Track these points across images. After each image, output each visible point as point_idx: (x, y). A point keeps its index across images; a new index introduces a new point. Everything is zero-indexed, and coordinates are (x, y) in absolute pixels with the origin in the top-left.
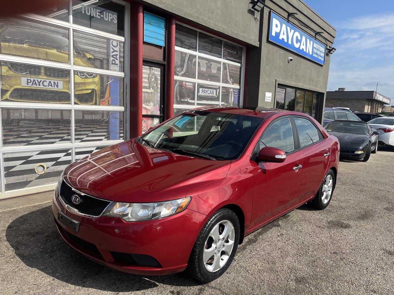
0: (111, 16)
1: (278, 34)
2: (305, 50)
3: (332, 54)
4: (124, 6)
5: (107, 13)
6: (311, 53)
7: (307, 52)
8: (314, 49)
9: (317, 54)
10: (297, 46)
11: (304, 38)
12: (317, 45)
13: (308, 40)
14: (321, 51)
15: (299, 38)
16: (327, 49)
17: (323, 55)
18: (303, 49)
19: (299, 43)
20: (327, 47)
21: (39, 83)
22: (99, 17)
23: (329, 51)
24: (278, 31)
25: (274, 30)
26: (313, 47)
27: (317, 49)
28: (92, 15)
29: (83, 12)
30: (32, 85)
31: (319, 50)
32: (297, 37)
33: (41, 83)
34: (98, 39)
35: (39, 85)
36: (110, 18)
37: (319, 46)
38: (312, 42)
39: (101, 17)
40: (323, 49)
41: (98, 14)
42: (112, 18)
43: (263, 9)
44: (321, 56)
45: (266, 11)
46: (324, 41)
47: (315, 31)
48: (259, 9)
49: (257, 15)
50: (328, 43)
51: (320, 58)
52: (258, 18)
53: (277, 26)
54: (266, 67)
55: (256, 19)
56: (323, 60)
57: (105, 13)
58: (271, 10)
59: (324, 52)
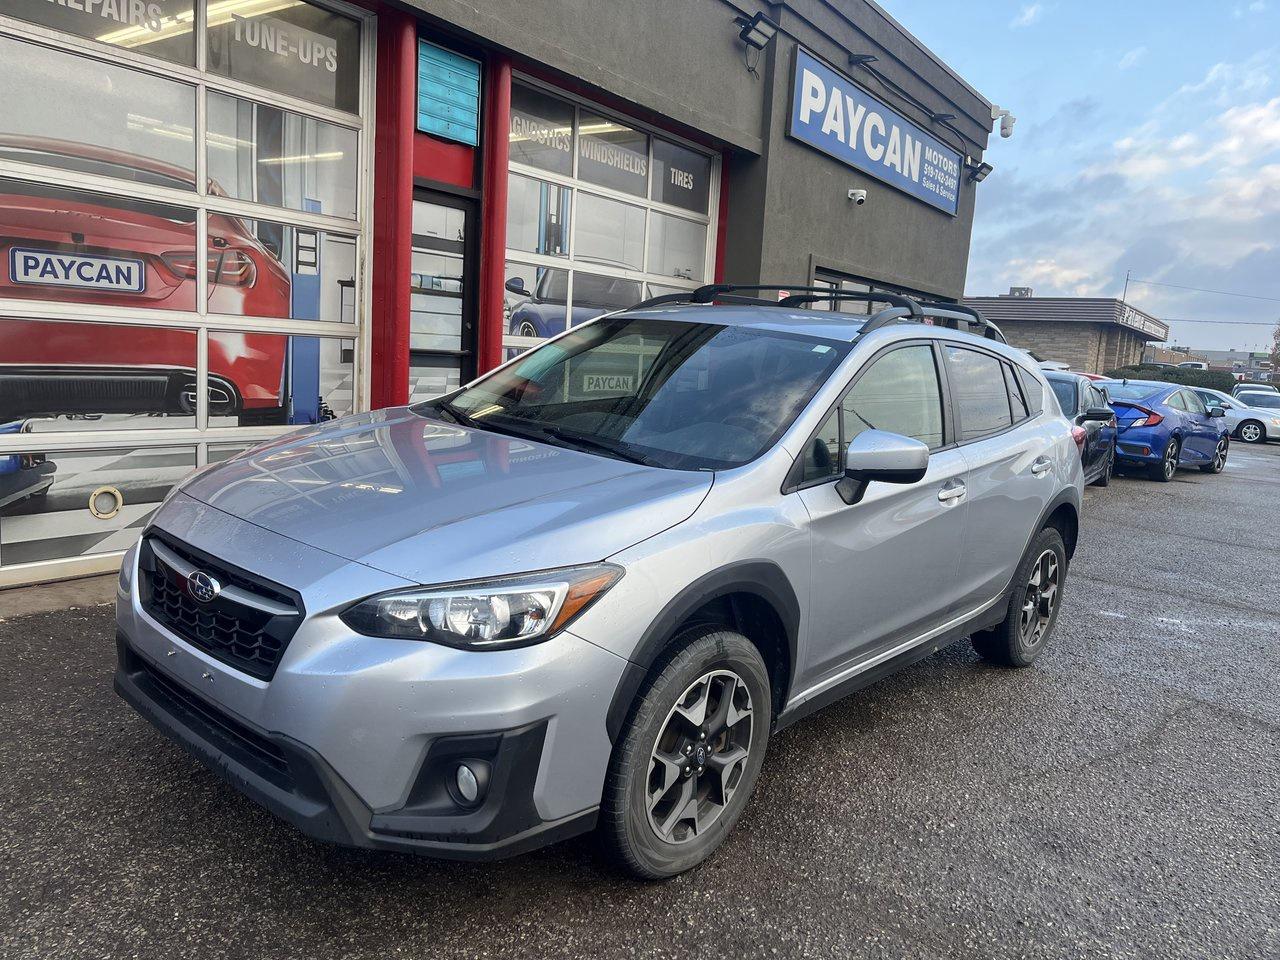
0: (319, 52)
2: (898, 169)
3: (980, 181)
4: (360, 23)
5: (309, 42)
6: (915, 178)
7: (906, 174)
8: (926, 165)
9: (935, 182)
10: (874, 154)
11: (895, 130)
12: (935, 153)
13: (908, 138)
14: (946, 173)
15: (882, 132)
16: (967, 166)
17: (952, 183)
18: (893, 165)
19: (881, 148)
20: (966, 156)
22: (286, 54)
23: (973, 173)
24: (819, 109)
25: (808, 105)
26: (923, 161)
28: (264, 47)
29: (238, 38)
31: (941, 170)
32: (875, 128)
36: (316, 56)
37: (941, 157)
38: (918, 145)
39: (290, 53)
40: (952, 166)
41: (281, 42)
42: (322, 56)
43: (772, 41)
44: (947, 188)
45: (783, 46)
46: (957, 143)
47: (926, 109)
48: (762, 41)
49: (756, 59)
50: (970, 147)
51: (944, 193)
52: (759, 69)
53: (815, 93)
54: (780, 216)
55: (751, 70)
56: (954, 198)
57: (302, 41)
58: (799, 46)
59: (955, 175)
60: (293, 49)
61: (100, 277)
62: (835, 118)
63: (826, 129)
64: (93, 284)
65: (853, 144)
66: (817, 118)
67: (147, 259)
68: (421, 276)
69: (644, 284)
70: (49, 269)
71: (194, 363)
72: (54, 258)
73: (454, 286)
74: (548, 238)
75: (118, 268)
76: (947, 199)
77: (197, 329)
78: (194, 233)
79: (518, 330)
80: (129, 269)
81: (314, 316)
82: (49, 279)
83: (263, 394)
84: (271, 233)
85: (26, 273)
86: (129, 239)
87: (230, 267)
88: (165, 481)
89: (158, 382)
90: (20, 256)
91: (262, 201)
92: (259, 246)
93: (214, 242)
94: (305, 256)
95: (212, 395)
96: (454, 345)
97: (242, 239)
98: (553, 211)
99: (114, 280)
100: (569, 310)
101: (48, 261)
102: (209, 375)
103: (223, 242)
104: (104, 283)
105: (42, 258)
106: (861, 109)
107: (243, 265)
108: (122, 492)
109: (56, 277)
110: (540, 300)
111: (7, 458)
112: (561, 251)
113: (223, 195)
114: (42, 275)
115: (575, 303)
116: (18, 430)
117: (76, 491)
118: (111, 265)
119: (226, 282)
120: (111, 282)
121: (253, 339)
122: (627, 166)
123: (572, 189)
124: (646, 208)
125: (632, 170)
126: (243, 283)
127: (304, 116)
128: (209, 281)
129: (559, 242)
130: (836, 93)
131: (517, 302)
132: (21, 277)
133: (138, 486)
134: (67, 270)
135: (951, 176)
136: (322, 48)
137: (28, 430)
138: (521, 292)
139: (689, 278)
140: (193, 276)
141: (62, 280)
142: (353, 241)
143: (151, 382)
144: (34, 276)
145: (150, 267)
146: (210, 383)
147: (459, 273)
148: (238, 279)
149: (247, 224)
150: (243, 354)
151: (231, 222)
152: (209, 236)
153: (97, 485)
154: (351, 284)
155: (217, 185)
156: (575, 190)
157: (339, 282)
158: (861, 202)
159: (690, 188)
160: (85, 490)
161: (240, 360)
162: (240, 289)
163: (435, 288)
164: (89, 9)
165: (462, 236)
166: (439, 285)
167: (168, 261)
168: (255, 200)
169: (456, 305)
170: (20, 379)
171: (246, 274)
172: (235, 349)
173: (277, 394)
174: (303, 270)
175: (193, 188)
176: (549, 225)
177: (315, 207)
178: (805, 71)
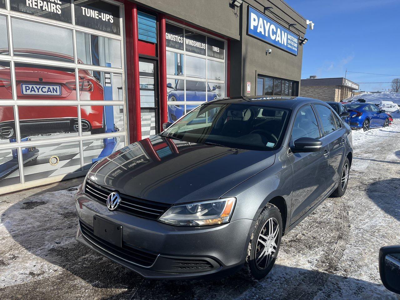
1: (256, 28)
2: (280, 42)
3: (304, 44)
4: (119, 7)
5: (104, 14)
6: (285, 44)
7: (283, 43)
9: (291, 45)
10: (273, 38)
11: (279, 30)
13: (283, 32)
14: (294, 42)
15: (275, 30)
16: (300, 40)
17: (296, 45)
18: (278, 41)
19: (275, 35)
20: (300, 38)
23: (302, 42)
24: (256, 25)
25: (253, 24)
26: (287, 39)
28: (91, 16)
29: (84, 14)
31: (293, 41)
32: (273, 29)
37: (292, 37)
38: (286, 34)
39: (99, 18)
40: (296, 40)
41: (97, 15)
42: (108, 18)
43: (242, 5)
45: (245, 6)
46: (297, 32)
47: (288, 23)
48: (239, 5)
49: (237, 10)
50: (301, 34)
51: (294, 48)
52: (238, 14)
53: (254, 20)
55: (235, 14)
56: (296, 50)
57: (102, 14)
58: (250, 6)
59: (297, 43)
60: (100, 16)
61: (48, 91)
62: (261, 27)
63: (258, 31)
64: (46, 93)
65: (267, 35)
67: (61, 85)
68: (142, 85)
69: (207, 83)
70: (33, 90)
71: (77, 116)
72: (34, 86)
73: (152, 87)
74: (178, 70)
75: (53, 88)
76: (294, 51)
77: (77, 105)
78: (74, 76)
79: (171, 99)
80: (56, 88)
81: (111, 99)
82: (33, 93)
83: (98, 124)
84: (97, 74)
85: (26, 91)
86: (55, 79)
87: (86, 86)
88: (71, 153)
89: (67, 122)
90: (24, 86)
91: (94, 64)
92: (94, 79)
93: (81, 78)
94: (107, 81)
95: (83, 125)
96: (153, 105)
97: (88, 76)
98: (179, 62)
99: (52, 91)
100: (185, 92)
101: (33, 87)
102: (81, 119)
103: (83, 78)
104: (49, 93)
105: (31, 86)
106: (269, 24)
107: (89, 85)
108: (59, 157)
109: (35, 92)
110: (176, 89)
111: (24, 149)
112: (182, 74)
113: (82, 64)
114: (31, 92)
115: (187, 90)
116: (27, 140)
117: (45, 158)
118: (51, 87)
119: (85, 90)
120: (51, 92)
121: (94, 107)
122: (200, 46)
123: (184, 54)
124: (206, 59)
125: (201, 47)
126: (90, 90)
127: (104, 37)
128: (80, 90)
129: (181, 71)
130: (261, 19)
131: (170, 91)
132: (25, 93)
133: (63, 155)
134: (38, 90)
135: (296, 43)
136: (108, 15)
137: (30, 140)
138: (171, 87)
139: (219, 80)
140: (75, 89)
141: (37, 93)
142: (121, 75)
143: (65, 123)
144: (29, 92)
145: (62, 87)
146: (82, 122)
147: (153, 83)
148: (88, 89)
149: (90, 72)
150: (91, 112)
151: (85, 72)
152: (79, 76)
153: (51, 155)
154: (121, 88)
155: (80, 60)
156: (185, 55)
157: (118, 88)
158: (270, 53)
159: (219, 52)
160: (48, 157)
161: (90, 114)
162: (89, 92)
163: (146, 88)
164: (39, 8)
165: (153, 71)
166: (147, 87)
167: (67, 85)
168: (92, 64)
169: (152, 93)
170: (27, 124)
171: (90, 88)
172: (89, 111)
173: (102, 124)
174: (107, 85)
175: (73, 62)
176: (178, 66)
177: (109, 65)
178: (252, 13)
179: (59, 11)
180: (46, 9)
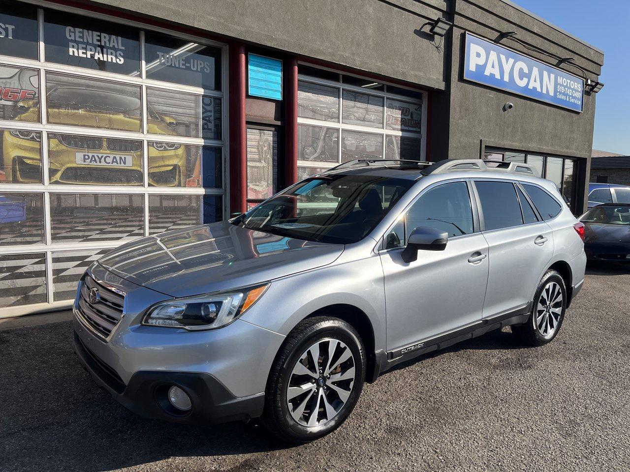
0: (201, 64)
2: (539, 90)
4: (221, 49)
5: (196, 61)
6: (552, 93)
7: (544, 91)
8: (559, 86)
9: (565, 94)
10: (522, 83)
11: (535, 71)
12: (564, 79)
13: (545, 74)
14: (573, 89)
15: (526, 70)
16: (589, 85)
17: (579, 95)
18: (535, 88)
19: (525, 80)
20: (587, 82)
21: (100, 159)
22: (184, 67)
23: (590, 90)
24: (482, 63)
25: (473, 63)
26: (556, 84)
27: (565, 87)
28: (174, 65)
30: (91, 162)
31: (570, 88)
32: (521, 70)
33: (103, 160)
34: (182, 96)
35: (100, 162)
36: (200, 67)
37: (569, 81)
38: (552, 76)
39: (186, 66)
40: (577, 85)
41: (182, 62)
42: (202, 66)
43: (449, 31)
44: (575, 98)
45: (456, 33)
46: (580, 73)
47: (558, 57)
48: (444, 32)
49: (440, 41)
50: (588, 74)
51: (572, 100)
52: (442, 46)
53: (478, 55)
54: (460, 121)
55: (437, 49)
56: (580, 103)
57: (192, 61)
58: (467, 32)
59: (580, 90)
60: (188, 65)
62: (493, 67)
63: (487, 73)
65: (506, 79)
66: (481, 68)
76: (574, 104)
106: (511, 61)
130: (493, 55)
135: (578, 91)
136: (202, 62)
164: (89, 57)
178: (472, 45)
179: (120, 60)
180: (99, 58)
